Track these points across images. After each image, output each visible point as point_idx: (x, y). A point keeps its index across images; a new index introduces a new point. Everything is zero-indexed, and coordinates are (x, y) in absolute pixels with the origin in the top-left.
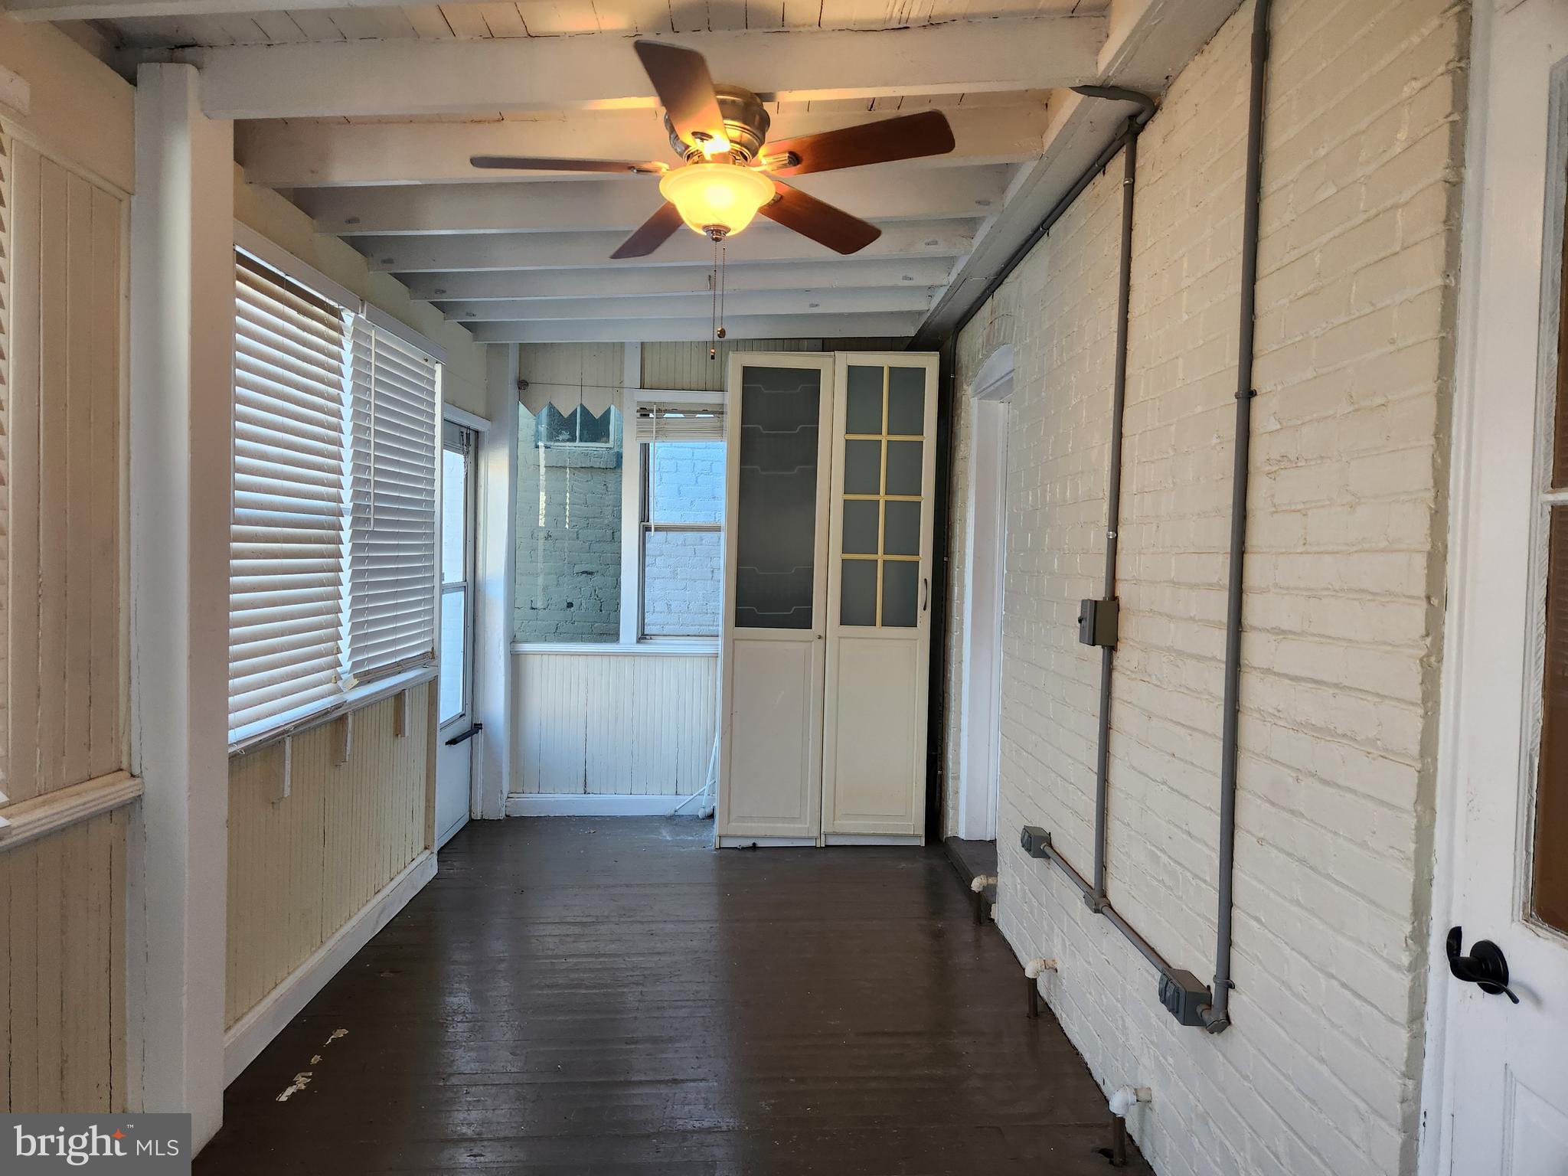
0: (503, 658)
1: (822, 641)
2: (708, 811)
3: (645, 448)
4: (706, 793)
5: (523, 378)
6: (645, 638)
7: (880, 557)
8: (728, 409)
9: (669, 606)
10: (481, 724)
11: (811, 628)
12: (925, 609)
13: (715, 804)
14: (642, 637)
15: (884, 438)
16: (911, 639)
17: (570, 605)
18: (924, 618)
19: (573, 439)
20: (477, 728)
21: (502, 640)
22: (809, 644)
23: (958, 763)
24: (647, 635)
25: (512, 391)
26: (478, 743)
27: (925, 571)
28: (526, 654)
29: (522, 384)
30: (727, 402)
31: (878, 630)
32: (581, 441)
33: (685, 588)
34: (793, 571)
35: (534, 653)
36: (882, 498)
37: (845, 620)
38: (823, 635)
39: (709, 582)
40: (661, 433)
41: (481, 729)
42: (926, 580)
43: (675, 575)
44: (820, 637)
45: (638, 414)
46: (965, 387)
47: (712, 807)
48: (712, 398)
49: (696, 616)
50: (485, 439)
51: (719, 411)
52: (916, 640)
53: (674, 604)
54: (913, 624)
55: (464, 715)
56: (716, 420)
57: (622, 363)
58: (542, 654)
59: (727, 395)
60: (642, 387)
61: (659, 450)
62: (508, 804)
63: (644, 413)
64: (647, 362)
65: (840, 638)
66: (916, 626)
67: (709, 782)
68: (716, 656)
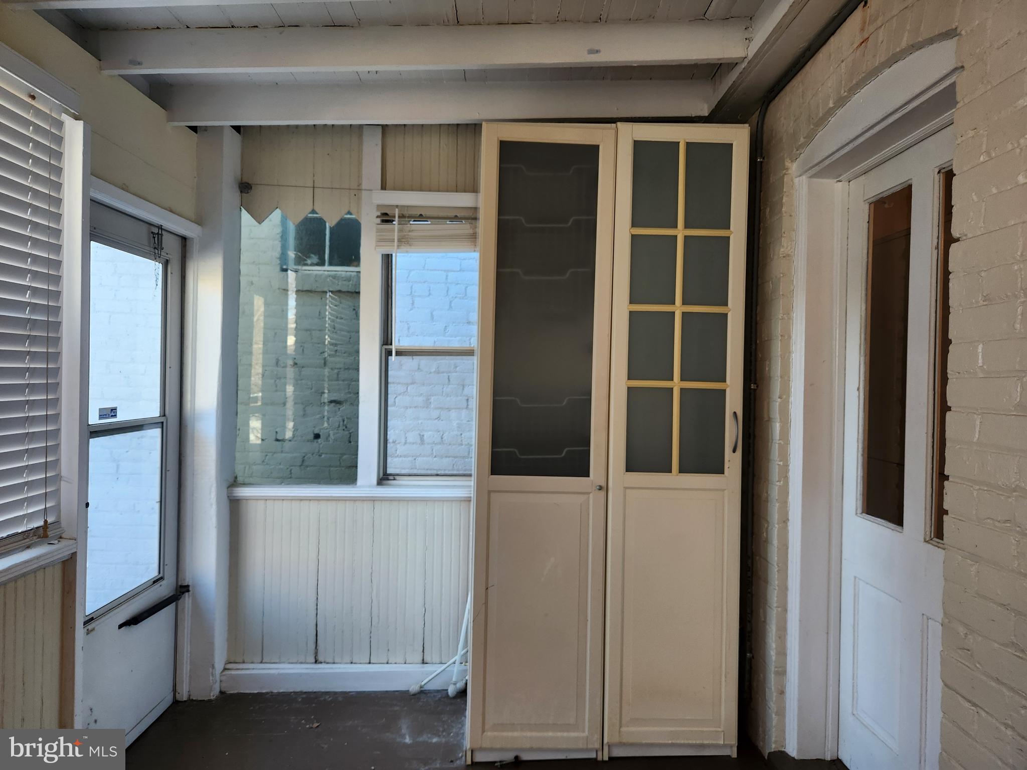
0: (214, 507)
1: (603, 493)
2: (460, 685)
3: (387, 260)
4: (457, 663)
5: (245, 180)
6: (388, 479)
7: (677, 384)
8: (481, 215)
9: (422, 437)
10: (188, 586)
11: (588, 476)
12: (734, 451)
13: (467, 678)
14: (384, 478)
15: (680, 232)
16: (717, 490)
17: (317, 436)
18: (733, 462)
19: (321, 263)
20: (182, 590)
21: (215, 485)
22: (586, 496)
23: (782, 653)
24: (390, 475)
25: (229, 195)
26: (183, 609)
27: (734, 402)
28: (247, 499)
29: (245, 187)
30: (481, 205)
31: (675, 479)
32: (331, 264)
33: (438, 418)
34: (564, 403)
35: (257, 499)
36: (678, 309)
37: (631, 467)
38: (603, 484)
39: (464, 410)
40: (404, 241)
41: (188, 591)
42: (735, 413)
43: (427, 404)
44: (601, 488)
45: (379, 220)
46: (788, 163)
47: (464, 681)
48: (463, 200)
49: (450, 447)
50: (195, 247)
51: (471, 215)
52: (724, 490)
53: (427, 435)
54: (718, 469)
55: (162, 578)
56: (468, 226)
57: (360, 163)
58: (266, 499)
59: (481, 195)
60: (383, 187)
61: (402, 261)
62: (224, 678)
63: (386, 218)
64: (390, 162)
65: (626, 488)
66: (723, 473)
67: (461, 652)
68: (468, 500)
